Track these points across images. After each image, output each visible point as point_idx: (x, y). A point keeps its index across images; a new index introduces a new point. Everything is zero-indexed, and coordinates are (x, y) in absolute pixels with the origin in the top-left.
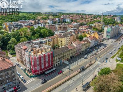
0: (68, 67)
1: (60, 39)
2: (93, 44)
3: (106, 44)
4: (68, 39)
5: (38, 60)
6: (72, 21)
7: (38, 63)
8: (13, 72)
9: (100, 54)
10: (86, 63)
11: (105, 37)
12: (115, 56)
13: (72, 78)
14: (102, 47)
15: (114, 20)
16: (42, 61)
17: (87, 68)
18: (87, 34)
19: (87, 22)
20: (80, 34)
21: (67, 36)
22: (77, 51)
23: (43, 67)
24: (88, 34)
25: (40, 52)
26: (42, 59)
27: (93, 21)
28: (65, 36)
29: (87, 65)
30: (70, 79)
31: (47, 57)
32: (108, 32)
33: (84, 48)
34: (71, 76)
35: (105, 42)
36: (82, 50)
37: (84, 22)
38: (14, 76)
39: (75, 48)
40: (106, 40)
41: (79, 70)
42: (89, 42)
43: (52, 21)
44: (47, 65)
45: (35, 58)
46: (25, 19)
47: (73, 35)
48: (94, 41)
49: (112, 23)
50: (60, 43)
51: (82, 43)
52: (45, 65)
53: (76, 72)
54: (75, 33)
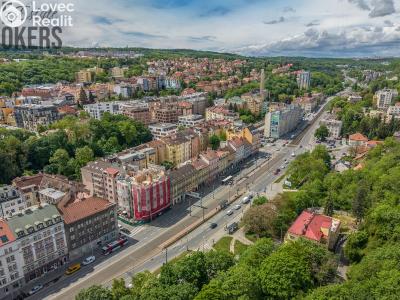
0: (198, 203)
1: (172, 148)
2: (240, 154)
3: (269, 152)
4: (187, 146)
5: (147, 193)
6: (184, 86)
7: (148, 198)
8: (112, 216)
9: (256, 176)
10: (230, 194)
11: (267, 134)
12: (282, 178)
13: (209, 219)
14: (260, 161)
15: (295, 80)
16: (155, 196)
17: (232, 202)
18: (227, 133)
19: (223, 88)
20: (212, 133)
21: (186, 140)
22: (210, 172)
23: (155, 206)
24: (230, 130)
25: (149, 178)
26: (155, 191)
27: (239, 84)
28: (181, 139)
29: (232, 198)
30: (205, 221)
31: (161, 188)
32: (274, 123)
33: (224, 165)
34: (206, 216)
35: (267, 148)
36: (220, 169)
37: (216, 89)
38: (114, 223)
39: (206, 167)
40: (269, 141)
41: (219, 207)
42: (232, 152)
43: (128, 88)
44: (162, 202)
45: (143, 190)
46: (41, 79)
47: (196, 135)
48: (242, 148)
49: (288, 89)
50: (171, 157)
51: (220, 154)
52: (159, 201)
53: (214, 211)
54: (201, 131)
